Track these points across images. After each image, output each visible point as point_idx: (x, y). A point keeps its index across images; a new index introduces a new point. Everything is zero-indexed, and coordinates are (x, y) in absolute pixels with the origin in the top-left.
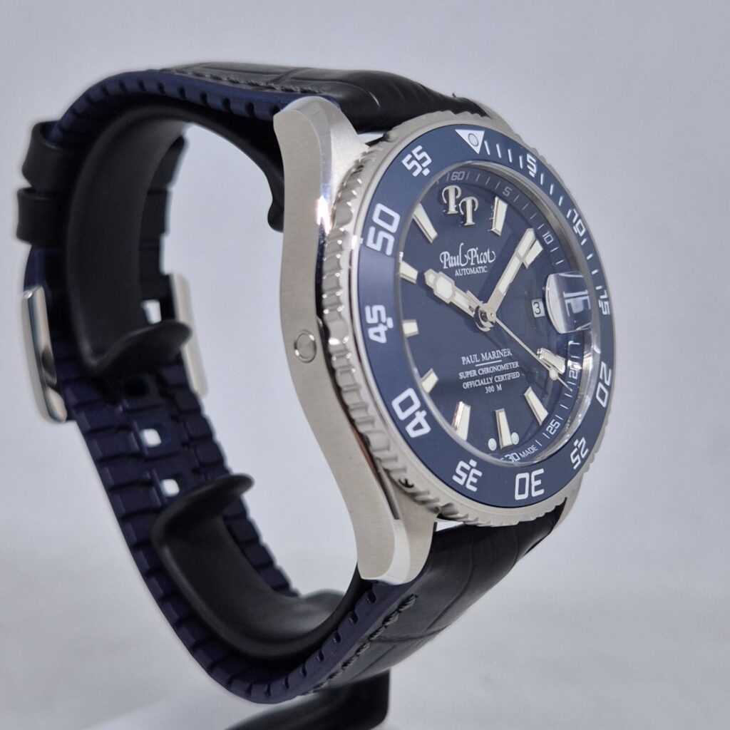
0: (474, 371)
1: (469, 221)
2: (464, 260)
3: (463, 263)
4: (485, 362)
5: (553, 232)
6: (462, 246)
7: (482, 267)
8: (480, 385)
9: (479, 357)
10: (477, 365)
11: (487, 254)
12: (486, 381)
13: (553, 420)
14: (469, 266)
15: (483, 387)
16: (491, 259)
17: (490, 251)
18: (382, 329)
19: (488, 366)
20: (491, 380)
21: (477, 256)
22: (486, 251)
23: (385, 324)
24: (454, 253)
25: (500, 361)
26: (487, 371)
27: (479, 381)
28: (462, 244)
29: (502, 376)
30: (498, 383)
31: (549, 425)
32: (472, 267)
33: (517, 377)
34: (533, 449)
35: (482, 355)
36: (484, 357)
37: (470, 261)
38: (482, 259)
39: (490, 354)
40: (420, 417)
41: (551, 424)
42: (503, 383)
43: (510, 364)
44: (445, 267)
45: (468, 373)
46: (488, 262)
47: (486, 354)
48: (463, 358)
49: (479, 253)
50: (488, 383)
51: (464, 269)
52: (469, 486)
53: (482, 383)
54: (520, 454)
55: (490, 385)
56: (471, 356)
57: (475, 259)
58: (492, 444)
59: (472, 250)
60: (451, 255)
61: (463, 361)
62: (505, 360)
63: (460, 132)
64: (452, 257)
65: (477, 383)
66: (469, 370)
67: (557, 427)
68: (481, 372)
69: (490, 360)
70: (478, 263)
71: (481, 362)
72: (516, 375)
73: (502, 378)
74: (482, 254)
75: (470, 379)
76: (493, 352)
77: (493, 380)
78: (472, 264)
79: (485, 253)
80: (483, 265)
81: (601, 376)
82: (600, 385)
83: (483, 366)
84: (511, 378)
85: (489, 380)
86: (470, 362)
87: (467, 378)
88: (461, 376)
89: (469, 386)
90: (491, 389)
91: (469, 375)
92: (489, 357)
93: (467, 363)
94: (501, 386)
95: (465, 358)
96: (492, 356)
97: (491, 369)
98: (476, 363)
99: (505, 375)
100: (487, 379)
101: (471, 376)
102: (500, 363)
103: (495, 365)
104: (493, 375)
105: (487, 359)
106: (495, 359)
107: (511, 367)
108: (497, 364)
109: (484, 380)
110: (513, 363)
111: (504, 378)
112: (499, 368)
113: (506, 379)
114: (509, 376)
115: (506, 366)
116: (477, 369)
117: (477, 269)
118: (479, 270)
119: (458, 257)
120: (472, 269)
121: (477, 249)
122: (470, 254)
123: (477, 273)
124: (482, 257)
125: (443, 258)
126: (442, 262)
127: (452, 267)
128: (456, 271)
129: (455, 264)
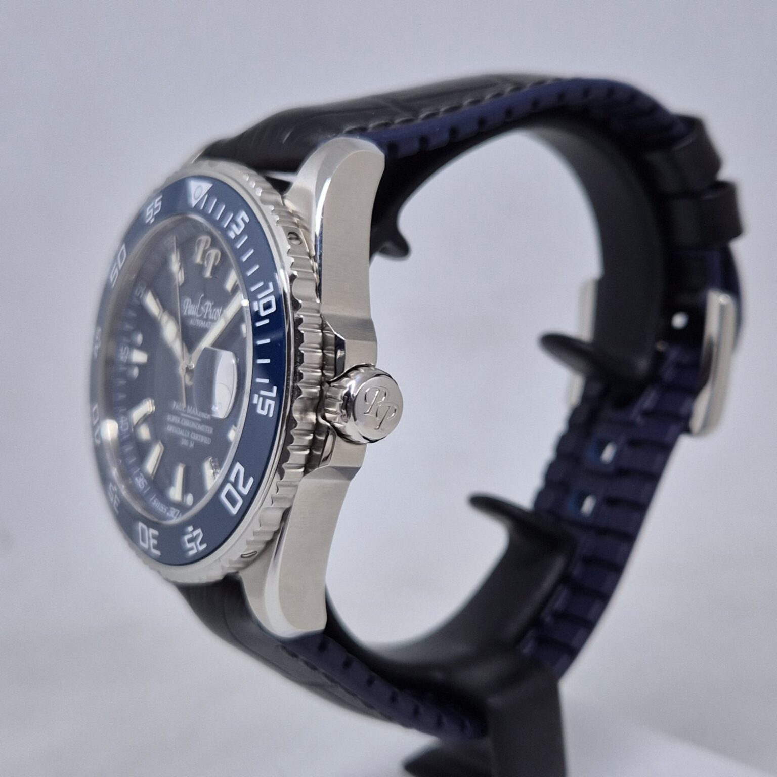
0: (179, 419)
1: (208, 273)
2: (199, 311)
3: (198, 313)
4: (189, 414)
6: (202, 297)
7: (212, 323)
8: (179, 433)
10: (182, 414)
12: (184, 433)
14: (201, 318)
17: (223, 309)
19: (191, 420)
21: (211, 311)
22: (220, 308)
24: (194, 301)
25: (200, 420)
26: (186, 423)
28: (203, 295)
30: (192, 442)
32: (203, 320)
33: (208, 443)
36: (188, 409)
37: (203, 314)
38: (214, 315)
39: (194, 409)
42: (196, 443)
43: (206, 427)
44: (185, 313)
45: (174, 418)
47: (191, 407)
48: (174, 403)
49: (213, 306)
50: (185, 435)
51: (198, 320)
53: (181, 433)
55: (186, 438)
56: (179, 404)
57: (207, 314)
59: (208, 303)
60: (192, 303)
61: (174, 405)
62: (203, 421)
64: (192, 306)
65: (178, 431)
66: (175, 416)
68: (183, 422)
69: (193, 415)
70: (210, 317)
71: (186, 413)
72: (208, 441)
73: (196, 437)
74: (215, 310)
75: (173, 424)
77: (190, 435)
78: (205, 317)
79: (218, 310)
80: (214, 320)
81: (232, 478)
82: (228, 487)
83: (186, 418)
84: (204, 441)
85: (187, 433)
86: (178, 409)
87: (172, 422)
88: (169, 417)
89: (172, 430)
90: (186, 443)
91: (175, 420)
92: (193, 411)
93: (176, 408)
94: (194, 444)
95: (176, 403)
96: (195, 412)
97: (191, 424)
98: (182, 412)
99: (200, 435)
100: (186, 431)
101: (175, 422)
102: (199, 422)
103: (195, 421)
104: (191, 430)
105: (191, 413)
106: (197, 417)
107: (206, 431)
108: (197, 422)
109: (184, 431)
110: (209, 427)
111: (199, 438)
112: (197, 426)
113: (199, 440)
114: (202, 438)
115: (202, 428)
116: (181, 418)
117: (207, 323)
118: (208, 325)
119: (196, 306)
120: (203, 322)
121: (213, 303)
122: (206, 307)
123: (207, 327)
124: (214, 312)
125: (185, 304)
126: (184, 307)
127: (190, 315)
128: (192, 320)
129: (193, 313)
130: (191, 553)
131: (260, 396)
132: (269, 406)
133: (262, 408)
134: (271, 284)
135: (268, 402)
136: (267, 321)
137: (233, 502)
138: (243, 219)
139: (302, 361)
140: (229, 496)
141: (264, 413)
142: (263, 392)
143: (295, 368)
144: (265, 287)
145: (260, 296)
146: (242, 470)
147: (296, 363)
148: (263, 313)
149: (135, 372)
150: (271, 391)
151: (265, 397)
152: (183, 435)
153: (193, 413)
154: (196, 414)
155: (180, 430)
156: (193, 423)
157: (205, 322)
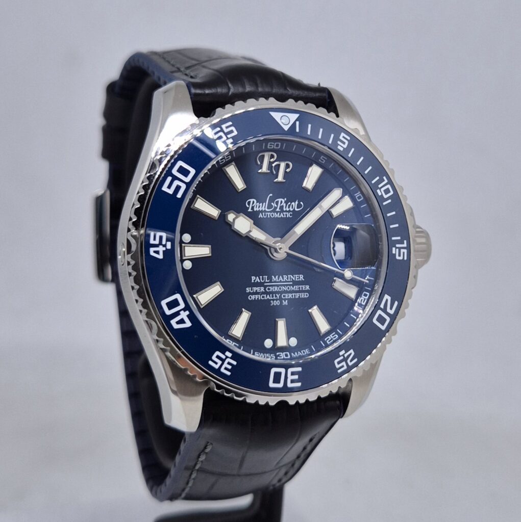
0: (262, 288)
1: (280, 178)
2: (270, 206)
3: (268, 208)
4: (275, 282)
5: (362, 193)
6: (270, 197)
7: (287, 213)
8: (265, 299)
9: (270, 278)
10: (265, 284)
11: (295, 204)
12: (273, 297)
13: (334, 333)
14: (274, 211)
15: (269, 300)
16: (298, 208)
17: (299, 202)
18: (161, 249)
19: (278, 286)
20: (278, 296)
21: (285, 205)
22: (295, 202)
23: (165, 246)
24: (261, 201)
25: (291, 283)
26: (276, 289)
27: (265, 295)
28: (271, 195)
29: (290, 295)
30: (285, 300)
31: (329, 336)
32: (277, 212)
33: (306, 296)
34: (307, 351)
35: (273, 277)
36: (275, 279)
37: (276, 208)
38: (289, 207)
39: (281, 277)
40: (184, 315)
41: (331, 336)
42: (290, 300)
43: (301, 286)
44: (250, 210)
45: (255, 289)
46: (294, 209)
47: (277, 277)
48: (253, 278)
50: (274, 298)
51: (269, 214)
52: (223, 370)
54: (292, 354)
55: (277, 300)
56: (261, 277)
57: (282, 207)
58: (268, 343)
59: (280, 200)
60: (257, 203)
61: (253, 280)
62: (295, 283)
63: (272, 114)
64: (258, 204)
65: (263, 297)
66: (257, 287)
67: (334, 339)
68: (269, 289)
69: (281, 282)
70: (285, 209)
71: (271, 282)
72: (305, 295)
74: (289, 203)
75: (256, 293)
76: (284, 276)
77: (280, 297)
78: (278, 210)
79: (293, 203)
80: (289, 211)
81: (382, 306)
82: (379, 312)
83: (272, 286)
84: (299, 297)
85: (276, 296)
86: (259, 281)
87: (253, 292)
88: (248, 290)
89: (255, 299)
90: (277, 303)
91: (256, 291)
92: (280, 279)
93: (256, 281)
94: (288, 302)
95: (255, 277)
96: (283, 279)
97: (280, 289)
98: (265, 282)
99: (293, 294)
100: (274, 295)
101: (258, 291)
102: (290, 285)
103: (284, 285)
104: (281, 293)
105: (277, 280)
106: (286, 282)
107: (301, 289)
108: (287, 285)
109: (271, 295)
110: (303, 286)
111: (292, 296)
112: (288, 288)
113: (294, 297)
114: (297, 295)
115: (296, 288)
116: (265, 287)
118: (284, 215)
119: (264, 204)
120: (277, 214)
121: (285, 199)
122: (277, 203)
123: (282, 217)
124: (289, 206)
125: (249, 203)
126: (248, 206)
127: (257, 211)
128: (261, 214)
129: (261, 209)
131: (396, 248)
132: (404, 253)
133: (399, 255)
135: (402, 251)
136: (390, 201)
142: (398, 246)
144: (381, 180)
145: (380, 186)
146: (389, 298)
148: (385, 196)
150: (403, 243)
151: (400, 249)
152: (271, 298)
153: (281, 280)
154: (284, 280)
155: (267, 296)
156: (281, 287)
157: (279, 214)
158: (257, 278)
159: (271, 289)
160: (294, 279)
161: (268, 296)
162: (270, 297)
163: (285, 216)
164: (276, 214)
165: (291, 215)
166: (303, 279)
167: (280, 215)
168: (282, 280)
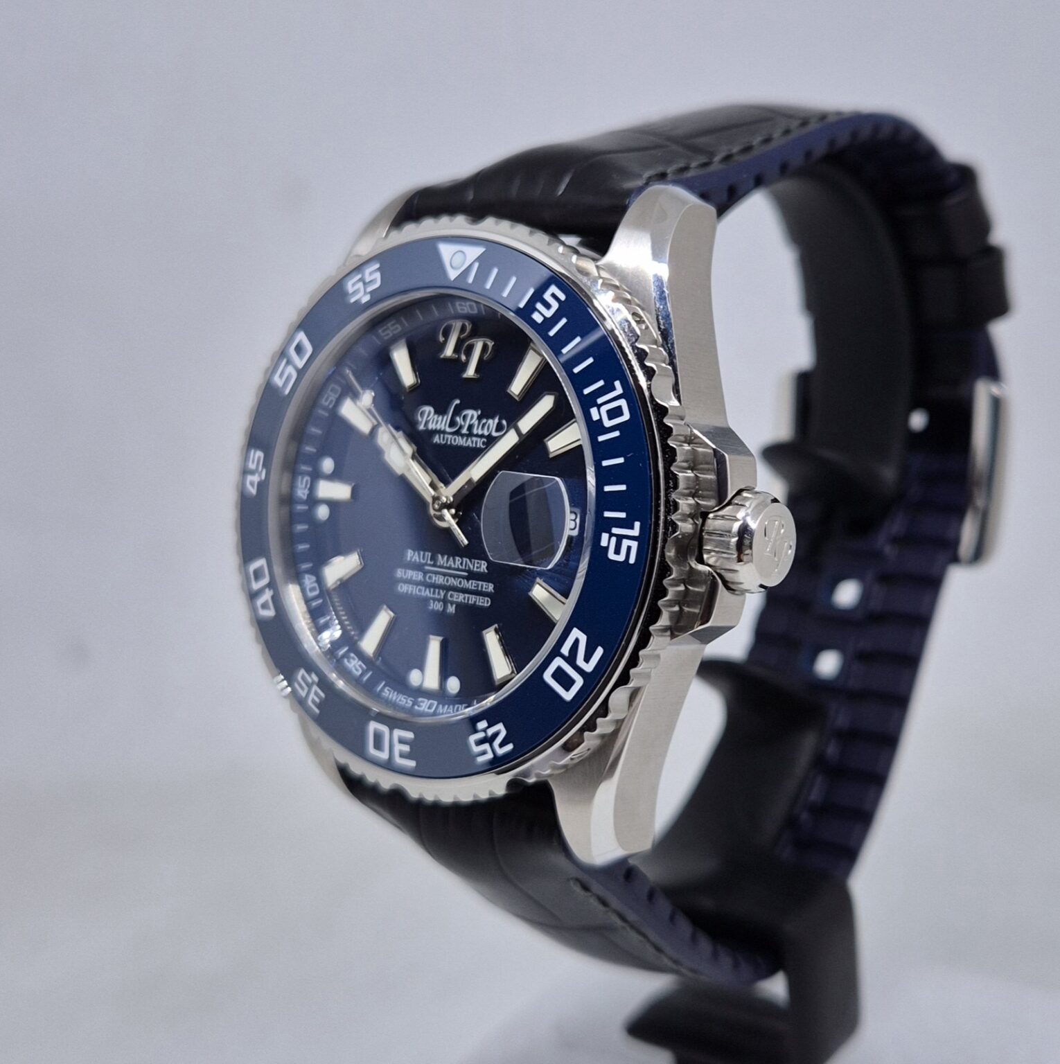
0: (421, 574)
1: (471, 372)
2: (452, 423)
3: (450, 427)
4: (441, 567)
6: (457, 405)
7: (479, 439)
8: (423, 594)
9: (433, 558)
10: (427, 568)
11: (493, 423)
12: (434, 593)
14: (458, 433)
15: (426, 600)
16: (496, 431)
17: (500, 419)
18: (255, 479)
19: (445, 575)
20: (442, 594)
21: (476, 423)
24: (440, 411)
25: (466, 574)
26: (440, 580)
27: (423, 588)
28: (458, 402)
30: (452, 604)
32: (463, 436)
33: (486, 605)
35: (440, 556)
36: (441, 560)
37: (461, 427)
38: (483, 429)
39: (451, 559)
40: (267, 596)
42: (459, 606)
43: (480, 583)
44: (422, 427)
45: (410, 573)
46: (491, 434)
47: (446, 557)
48: (410, 552)
49: (480, 418)
50: (436, 596)
51: (450, 436)
52: (310, 703)
53: (426, 593)
54: (441, 706)
55: (439, 600)
56: (422, 553)
57: (470, 427)
58: (415, 677)
59: (470, 412)
60: (435, 414)
61: (409, 556)
62: (472, 576)
64: (436, 416)
65: (419, 591)
66: (412, 570)
68: (430, 578)
69: (449, 568)
70: (475, 432)
71: (434, 565)
72: (485, 602)
73: (460, 598)
74: (484, 421)
75: (410, 582)
76: (457, 558)
77: (445, 595)
78: (464, 431)
79: (490, 421)
80: (482, 436)
81: (565, 650)
82: (558, 662)
83: (436, 573)
84: (475, 602)
85: (439, 593)
86: (418, 560)
87: (407, 579)
88: (400, 573)
89: (408, 591)
90: (438, 607)
91: (412, 577)
92: (449, 563)
93: (413, 560)
94: (456, 607)
95: (412, 552)
96: (454, 563)
97: (447, 581)
98: (426, 564)
99: (467, 595)
100: (437, 590)
101: (414, 578)
102: (463, 577)
103: (455, 576)
104: (448, 588)
105: (445, 565)
106: (458, 570)
107: (480, 588)
108: (459, 577)
109: (432, 590)
110: (484, 583)
111: (464, 599)
112: (460, 583)
113: (466, 601)
114: (473, 599)
115: (471, 585)
116: (425, 573)
117: (469, 440)
118: (472, 442)
119: (445, 417)
120: (462, 439)
121: (479, 412)
122: (465, 418)
123: (469, 445)
124: (484, 425)
125: (422, 414)
126: (420, 419)
127: (432, 429)
128: (437, 436)
129: (438, 427)
130: (481, 759)
131: (611, 535)
132: (629, 548)
133: (617, 552)
134: (617, 384)
135: (626, 543)
136: (616, 434)
137: (567, 682)
138: (554, 296)
139: (676, 487)
140: (560, 675)
141: (621, 558)
142: (615, 531)
143: (667, 495)
144: (609, 388)
145: (600, 401)
146: (583, 639)
147: (667, 488)
148: (608, 423)
149: (323, 512)
150: (632, 528)
151: (620, 538)
152: (432, 595)
153: (450, 565)
154: (456, 566)
155: (425, 590)
156: (449, 578)
157: (465, 439)
158: (416, 553)
159: (434, 578)
160: (471, 567)
161: (428, 590)
162: (430, 592)
163: (474, 446)
164: (460, 438)
165: (484, 443)
166: (486, 571)
167: (467, 440)
168: (453, 566)
